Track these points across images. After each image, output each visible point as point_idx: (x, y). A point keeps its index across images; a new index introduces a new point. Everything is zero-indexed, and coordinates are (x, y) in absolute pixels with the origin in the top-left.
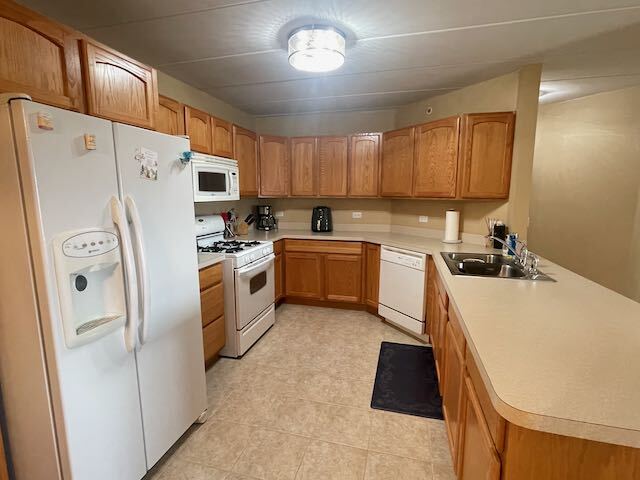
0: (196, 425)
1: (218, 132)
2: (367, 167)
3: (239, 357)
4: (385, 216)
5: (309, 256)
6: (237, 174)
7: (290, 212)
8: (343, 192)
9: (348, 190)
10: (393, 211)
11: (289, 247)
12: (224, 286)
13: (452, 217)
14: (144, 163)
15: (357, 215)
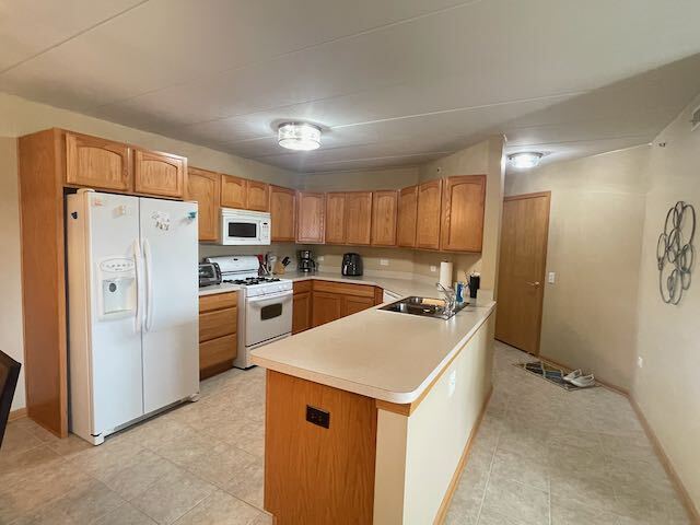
0: (188, 402)
1: (253, 192)
2: (387, 220)
3: (247, 369)
4: (408, 264)
5: (332, 296)
6: (269, 224)
7: (328, 257)
8: (367, 242)
9: (371, 240)
10: (415, 261)
11: (316, 287)
12: (238, 310)
13: (445, 268)
14: (159, 220)
15: (384, 262)
